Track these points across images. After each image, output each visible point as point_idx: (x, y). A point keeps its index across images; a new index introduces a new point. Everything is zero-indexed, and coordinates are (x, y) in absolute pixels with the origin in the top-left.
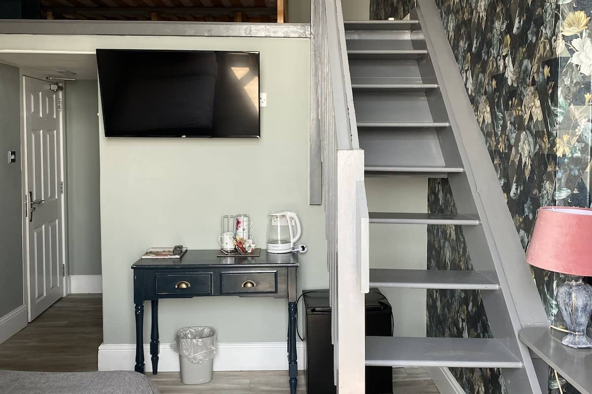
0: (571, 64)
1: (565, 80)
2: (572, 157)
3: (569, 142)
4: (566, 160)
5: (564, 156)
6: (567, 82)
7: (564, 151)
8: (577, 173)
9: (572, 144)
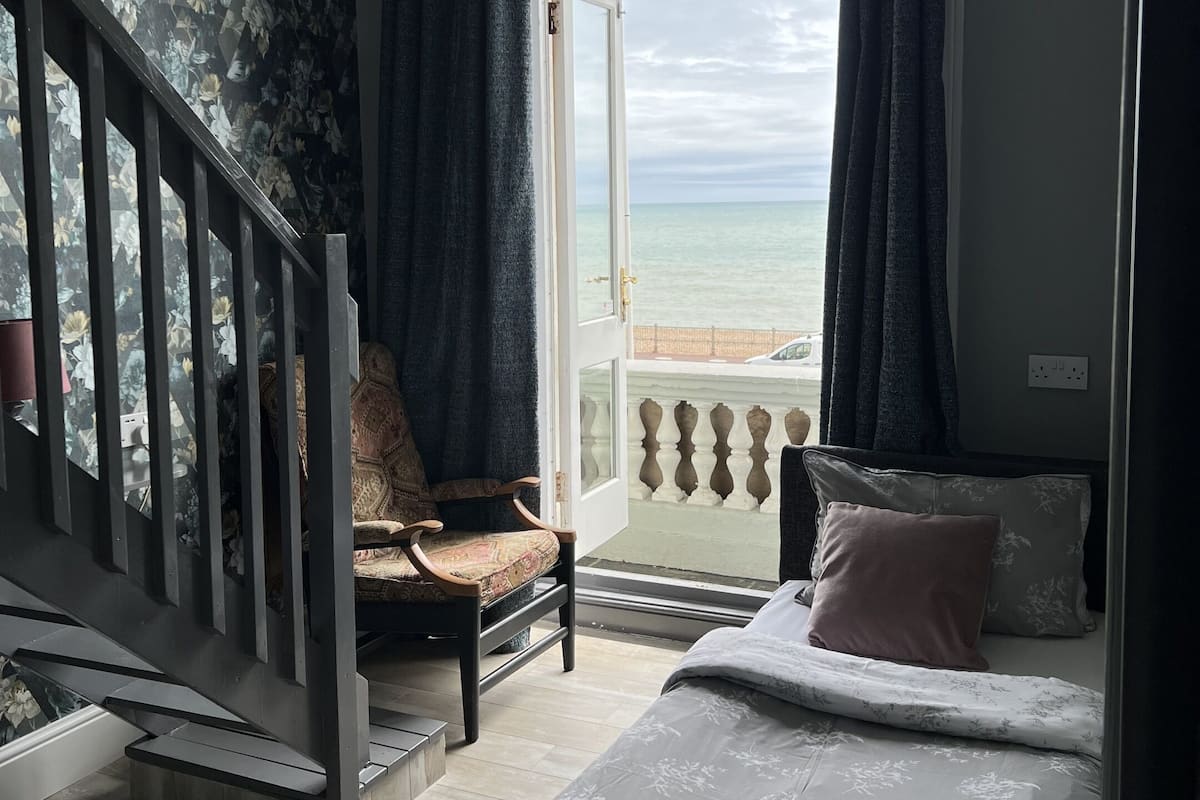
0: (60, 123)
1: (56, 144)
2: (71, 245)
3: (66, 226)
4: (65, 251)
5: (62, 244)
6: (58, 147)
7: (62, 239)
8: (78, 267)
9: (70, 228)
